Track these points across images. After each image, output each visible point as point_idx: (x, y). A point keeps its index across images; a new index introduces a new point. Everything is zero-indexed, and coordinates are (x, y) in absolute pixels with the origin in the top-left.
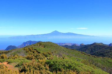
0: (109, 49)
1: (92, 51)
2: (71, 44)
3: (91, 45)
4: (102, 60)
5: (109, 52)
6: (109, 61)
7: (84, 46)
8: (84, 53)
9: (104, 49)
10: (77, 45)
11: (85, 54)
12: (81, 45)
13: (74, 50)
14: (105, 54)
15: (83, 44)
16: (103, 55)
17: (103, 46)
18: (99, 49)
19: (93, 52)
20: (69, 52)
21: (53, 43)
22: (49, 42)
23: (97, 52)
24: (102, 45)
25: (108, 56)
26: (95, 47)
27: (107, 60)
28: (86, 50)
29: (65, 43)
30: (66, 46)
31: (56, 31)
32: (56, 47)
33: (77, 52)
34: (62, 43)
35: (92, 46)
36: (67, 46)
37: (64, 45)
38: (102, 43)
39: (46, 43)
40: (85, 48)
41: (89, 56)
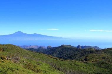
1: (60, 54)
2: (38, 46)
3: (59, 47)
4: (69, 64)
5: (76, 54)
6: (77, 64)
7: (52, 49)
8: (51, 56)
9: (72, 51)
10: (44, 48)
11: (52, 58)
12: (48, 48)
13: (39, 53)
14: (73, 57)
15: (50, 47)
16: (71, 58)
17: (71, 48)
18: (67, 51)
20: (33, 56)
21: (15, 46)
22: (9, 45)
23: (65, 54)
24: (70, 47)
25: (76, 59)
26: (63, 49)
27: (74, 64)
28: (53, 53)
29: (30, 46)
30: (31, 50)
32: (18, 51)
33: (43, 55)
34: (27, 46)
35: (60, 49)
36: (33, 48)
37: (29, 48)
38: (70, 45)
39: (6, 45)
40: (52, 51)
41: (57, 59)
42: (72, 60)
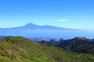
0: (92, 44)
1: (73, 47)
2: (50, 39)
3: (72, 40)
4: (82, 57)
5: (92, 48)
6: (90, 58)
7: (65, 41)
8: (62, 49)
9: (87, 44)
10: (56, 40)
11: (63, 51)
12: (61, 40)
13: (50, 46)
14: (87, 51)
15: (62, 39)
16: (84, 51)
17: (85, 41)
18: (81, 44)
19: (75, 48)
20: (43, 48)
22: (19, 37)
23: (78, 48)
24: (85, 39)
25: (91, 52)
26: (76, 42)
27: (87, 57)
28: (66, 46)
29: (42, 38)
31: (31, 24)
32: (28, 43)
33: (54, 48)
34: (39, 39)
35: (73, 42)
36: (44, 41)
37: (40, 40)
38: (84, 38)
39: (16, 37)
40: (65, 44)
41: (68, 52)
42: (86, 54)
